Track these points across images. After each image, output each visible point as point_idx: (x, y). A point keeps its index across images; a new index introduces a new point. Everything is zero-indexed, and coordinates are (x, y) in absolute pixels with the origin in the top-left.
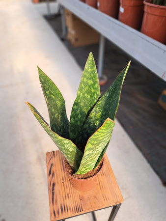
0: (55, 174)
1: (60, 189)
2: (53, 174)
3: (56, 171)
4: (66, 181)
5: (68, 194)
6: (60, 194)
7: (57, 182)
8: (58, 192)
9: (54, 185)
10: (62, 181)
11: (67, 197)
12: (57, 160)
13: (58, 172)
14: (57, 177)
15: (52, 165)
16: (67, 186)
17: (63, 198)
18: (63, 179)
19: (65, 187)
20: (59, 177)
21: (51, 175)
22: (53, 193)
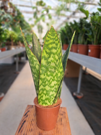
0: (28, 116)
1: (28, 125)
2: (27, 116)
3: (30, 115)
4: (34, 121)
5: (32, 129)
6: (26, 128)
7: (28, 121)
8: (25, 126)
9: (25, 121)
10: (31, 121)
11: (30, 131)
12: (33, 110)
13: (30, 116)
14: (29, 118)
15: (29, 111)
16: (33, 124)
17: (27, 131)
18: (32, 120)
19: (32, 125)
20: (30, 118)
21: (25, 116)
22: (22, 126)
